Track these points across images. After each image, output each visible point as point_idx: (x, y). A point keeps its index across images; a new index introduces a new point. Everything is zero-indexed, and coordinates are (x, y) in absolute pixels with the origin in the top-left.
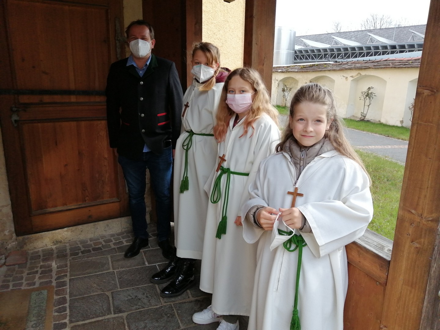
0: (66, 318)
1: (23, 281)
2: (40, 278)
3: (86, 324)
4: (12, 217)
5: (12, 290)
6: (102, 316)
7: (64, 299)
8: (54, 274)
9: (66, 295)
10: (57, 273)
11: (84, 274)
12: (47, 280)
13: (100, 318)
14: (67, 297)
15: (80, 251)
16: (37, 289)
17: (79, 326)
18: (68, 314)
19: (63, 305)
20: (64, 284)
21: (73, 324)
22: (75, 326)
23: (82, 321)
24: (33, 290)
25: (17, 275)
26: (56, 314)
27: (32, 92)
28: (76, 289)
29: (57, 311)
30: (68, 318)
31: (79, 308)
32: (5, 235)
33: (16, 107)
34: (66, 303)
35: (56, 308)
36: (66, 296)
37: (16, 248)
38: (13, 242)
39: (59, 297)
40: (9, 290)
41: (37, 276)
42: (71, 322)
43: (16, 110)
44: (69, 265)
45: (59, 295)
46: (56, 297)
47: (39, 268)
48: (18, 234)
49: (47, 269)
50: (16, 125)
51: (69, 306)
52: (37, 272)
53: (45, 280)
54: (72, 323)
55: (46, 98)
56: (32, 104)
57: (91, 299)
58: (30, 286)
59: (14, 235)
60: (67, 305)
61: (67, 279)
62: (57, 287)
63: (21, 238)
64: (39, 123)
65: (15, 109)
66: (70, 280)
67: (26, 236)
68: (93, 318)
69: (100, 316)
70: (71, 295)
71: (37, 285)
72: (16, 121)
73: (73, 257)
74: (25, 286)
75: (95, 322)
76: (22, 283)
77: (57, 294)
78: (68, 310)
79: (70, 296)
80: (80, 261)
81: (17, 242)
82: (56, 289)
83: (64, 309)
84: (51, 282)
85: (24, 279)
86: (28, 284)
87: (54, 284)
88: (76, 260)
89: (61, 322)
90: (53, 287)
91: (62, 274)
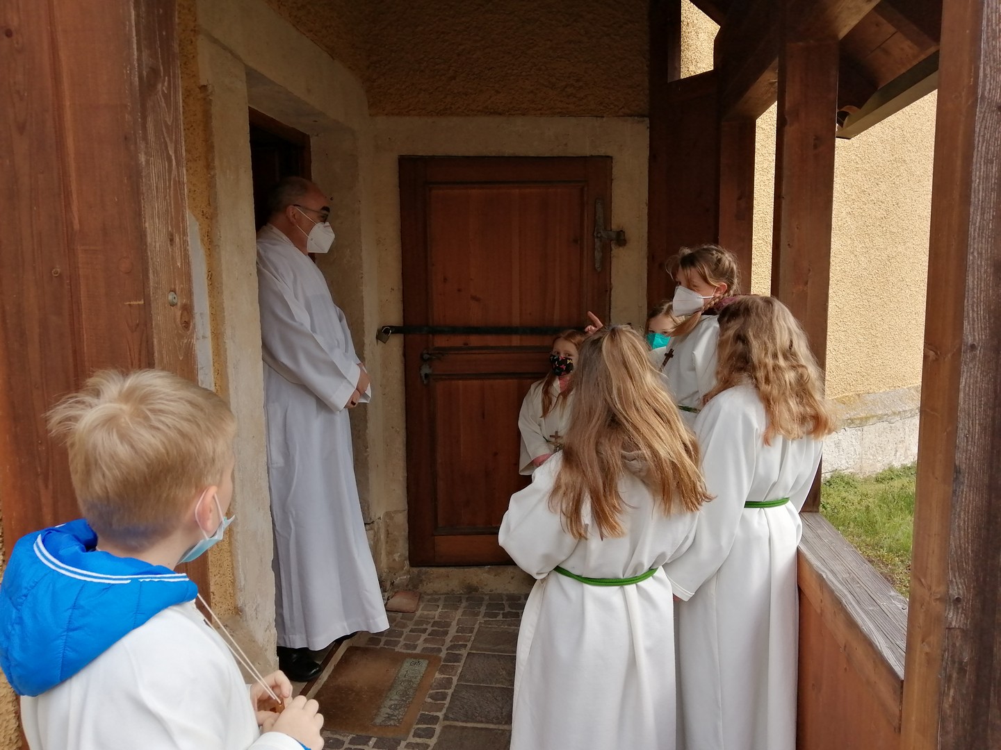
0: (440, 710)
1: (401, 639)
2: (426, 641)
3: (466, 727)
4: (407, 531)
5: (381, 648)
6: (496, 724)
7: (449, 681)
8: (448, 639)
9: (454, 675)
10: (455, 638)
11: (494, 651)
12: (435, 646)
13: (491, 726)
14: (455, 679)
15: (502, 612)
16: (416, 656)
17: (455, 727)
18: (447, 706)
19: (443, 690)
20: (456, 658)
21: (447, 723)
22: (451, 726)
23: (463, 721)
24: (410, 656)
25: (396, 629)
26: (429, 700)
27: (454, 330)
28: (473, 671)
29: (431, 697)
30: (444, 711)
31: (465, 701)
32: (394, 560)
33: (428, 354)
34: (450, 688)
35: (432, 691)
36: (453, 678)
37: (407, 585)
38: (404, 574)
39: (443, 676)
40: (378, 647)
41: (424, 636)
42: (446, 718)
43: (428, 359)
44: (475, 630)
45: (444, 674)
46: (438, 675)
47: (430, 625)
48: (412, 565)
49: (442, 629)
50: (425, 382)
51: (452, 695)
52: (424, 631)
53: (433, 646)
54: (448, 720)
55: (475, 340)
56: (451, 349)
57: (490, 692)
58: (408, 649)
59: (407, 562)
60: (450, 692)
61: (464, 652)
62: (445, 661)
63: (415, 570)
64: (460, 379)
65: (426, 356)
66: (469, 654)
67: (424, 569)
68: (482, 722)
69: (493, 723)
70: (461, 678)
71: (418, 651)
72: (426, 375)
73: (488, 619)
74: (401, 648)
75: (482, 729)
76: (399, 642)
77: (442, 672)
78: (448, 699)
79: (458, 680)
80: (495, 628)
81: (409, 576)
82: (442, 663)
83: (444, 697)
84: (440, 650)
85: (403, 637)
86: (405, 645)
87: (443, 655)
88: (490, 624)
89: (431, 714)
90: (440, 659)
91: (460, 643)
